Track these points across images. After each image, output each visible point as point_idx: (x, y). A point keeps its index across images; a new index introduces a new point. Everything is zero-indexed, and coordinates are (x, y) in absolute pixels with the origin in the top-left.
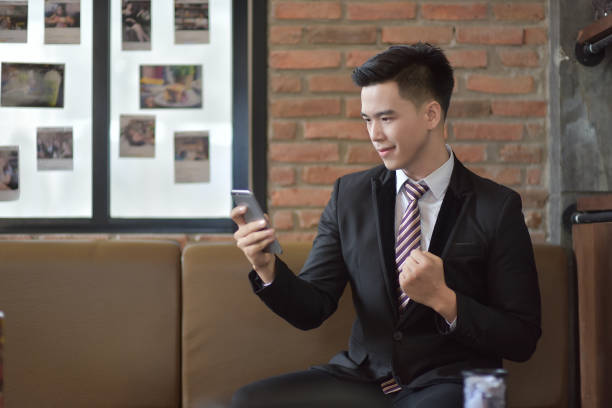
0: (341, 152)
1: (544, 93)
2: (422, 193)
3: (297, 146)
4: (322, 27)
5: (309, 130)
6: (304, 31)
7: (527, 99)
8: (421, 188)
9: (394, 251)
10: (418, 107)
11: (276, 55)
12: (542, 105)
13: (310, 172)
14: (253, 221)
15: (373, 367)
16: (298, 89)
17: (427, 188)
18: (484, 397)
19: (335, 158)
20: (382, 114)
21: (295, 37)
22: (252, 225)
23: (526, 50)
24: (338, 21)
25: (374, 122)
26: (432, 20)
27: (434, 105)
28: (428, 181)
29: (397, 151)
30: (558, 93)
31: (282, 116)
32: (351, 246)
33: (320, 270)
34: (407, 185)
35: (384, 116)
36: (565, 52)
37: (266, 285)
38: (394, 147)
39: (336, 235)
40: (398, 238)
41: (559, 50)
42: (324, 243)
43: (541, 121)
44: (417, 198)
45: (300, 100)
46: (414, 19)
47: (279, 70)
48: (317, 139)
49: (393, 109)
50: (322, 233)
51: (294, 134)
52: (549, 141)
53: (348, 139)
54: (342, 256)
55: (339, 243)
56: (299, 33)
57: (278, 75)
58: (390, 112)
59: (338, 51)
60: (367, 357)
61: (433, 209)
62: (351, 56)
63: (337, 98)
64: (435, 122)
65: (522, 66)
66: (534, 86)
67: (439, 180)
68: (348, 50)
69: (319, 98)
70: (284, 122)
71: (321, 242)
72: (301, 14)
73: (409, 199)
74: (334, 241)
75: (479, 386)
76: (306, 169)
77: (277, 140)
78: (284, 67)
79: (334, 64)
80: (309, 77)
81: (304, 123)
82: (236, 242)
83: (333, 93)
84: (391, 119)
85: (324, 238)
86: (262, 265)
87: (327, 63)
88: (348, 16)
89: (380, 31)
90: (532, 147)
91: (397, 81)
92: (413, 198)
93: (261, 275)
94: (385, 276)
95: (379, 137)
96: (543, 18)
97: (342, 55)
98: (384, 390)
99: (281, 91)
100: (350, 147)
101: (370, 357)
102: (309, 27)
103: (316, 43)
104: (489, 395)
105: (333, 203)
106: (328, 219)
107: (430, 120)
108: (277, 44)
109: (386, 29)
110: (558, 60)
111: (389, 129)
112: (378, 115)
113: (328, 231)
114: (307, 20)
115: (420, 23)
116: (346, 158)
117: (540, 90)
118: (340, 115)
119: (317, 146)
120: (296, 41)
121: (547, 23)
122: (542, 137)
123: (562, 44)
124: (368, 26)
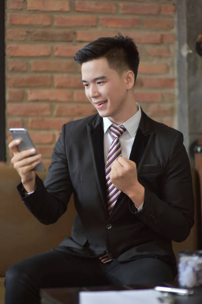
0: (51, 109)
1: (173, 74)
2: (122, 133)
3: (24, 105)
4: (39, 31)
5: (32, 95)
6: (28, 32)
7: (163, 77)
8: (121, 130)
9: (104, 171)
10: (120, 74)
11: (10, 47)
12: (172, 81)
13: (33, 121)
14: (26, 149)
15: (92, 247)
16: (25, 69)
17: (125, 130)
18: (194, 270)
19: (48, 113)
20: (97, 79)
21: (22, 36)
22: (24, 153)
23: (163, 47)
24: (49, 26)
25: (91, 85)
26: (107, 27)
27: (130, 73)
28: (126, 125)
29: (109, 104)
30: (185, 73)
31: (14, 86)
32: (76, 169)
33: (56, 185)
34: (112, 128)
35: (99, 81)
36: (190, 47)
37: (29, 194)
38: (106, 101)
39: (65, 162)
40: (107, 163)
41: (185, 46)
42: (57, 168)
43: (171, 91)
44: (119, 136)
45: (25, 76)
46: (95, 26)
47: (12, 57)
48: (37, 101)
49: (105, 76)
50: (54, 161)
51: (22, 98)
52: (177, 103)
53: (56, 101)
54: (69, 176)
55: (67, 168)
56: (25, 33)
57: (12, 60)
58: (103, 78)
59: (49, 45)
60: (87, 241)
61: (129, 143)
62: (57, 49)
63: (49, 75)
64: (131, 84)
65: (160, 57)
66: (167, 69)
67: (132, 124)
68: (56, 45)
69: (38, 75)
70: (16, 90)
71: (54, 167)
72: (26, 22)
73: (113, 137)
74: (64, 166)
75: (190, 263)
76: (30, 120)
77: (11, 101)
78: (15, 55)
79: (46, 53)
80: (31, 62)
81: (28, 91)
82: (13, 165)
83: (46, 72)
84: (103, 82)
85: (56, 164)
86: (28, 180)
87: (42, 53)
88: (55, 24)
89: (75, 34)
90: (167, 106)
91: (107, 57)
92: (116, 136)
93: (26, 187)
94: (99, 187)
95: (96, 94)
96: (172, 28)
97: (52, 48)
98: (102, 261)
99: (13, 70)
100: (57, 106)
101: (89, 241)
102: (31, 30)
103: (36, 40)
104: (197, 269)
105: (62, 141)
106: (59, 151)
107: (128, 83)
108: (11, 40)
109: (79, 32)
110: (185, 52)
111: (102, 89)
112: (95, 80)
113: (60, 160)
114: (30, 26)
115: (99, 29)
116: (55, 113)
117: (171, 72)
118: (50, 86)
119: (37, 105)
120: (23, 39)
121: (175, 31)
122: (172, 101)
123: (188, 43)
124: (68, 30)
